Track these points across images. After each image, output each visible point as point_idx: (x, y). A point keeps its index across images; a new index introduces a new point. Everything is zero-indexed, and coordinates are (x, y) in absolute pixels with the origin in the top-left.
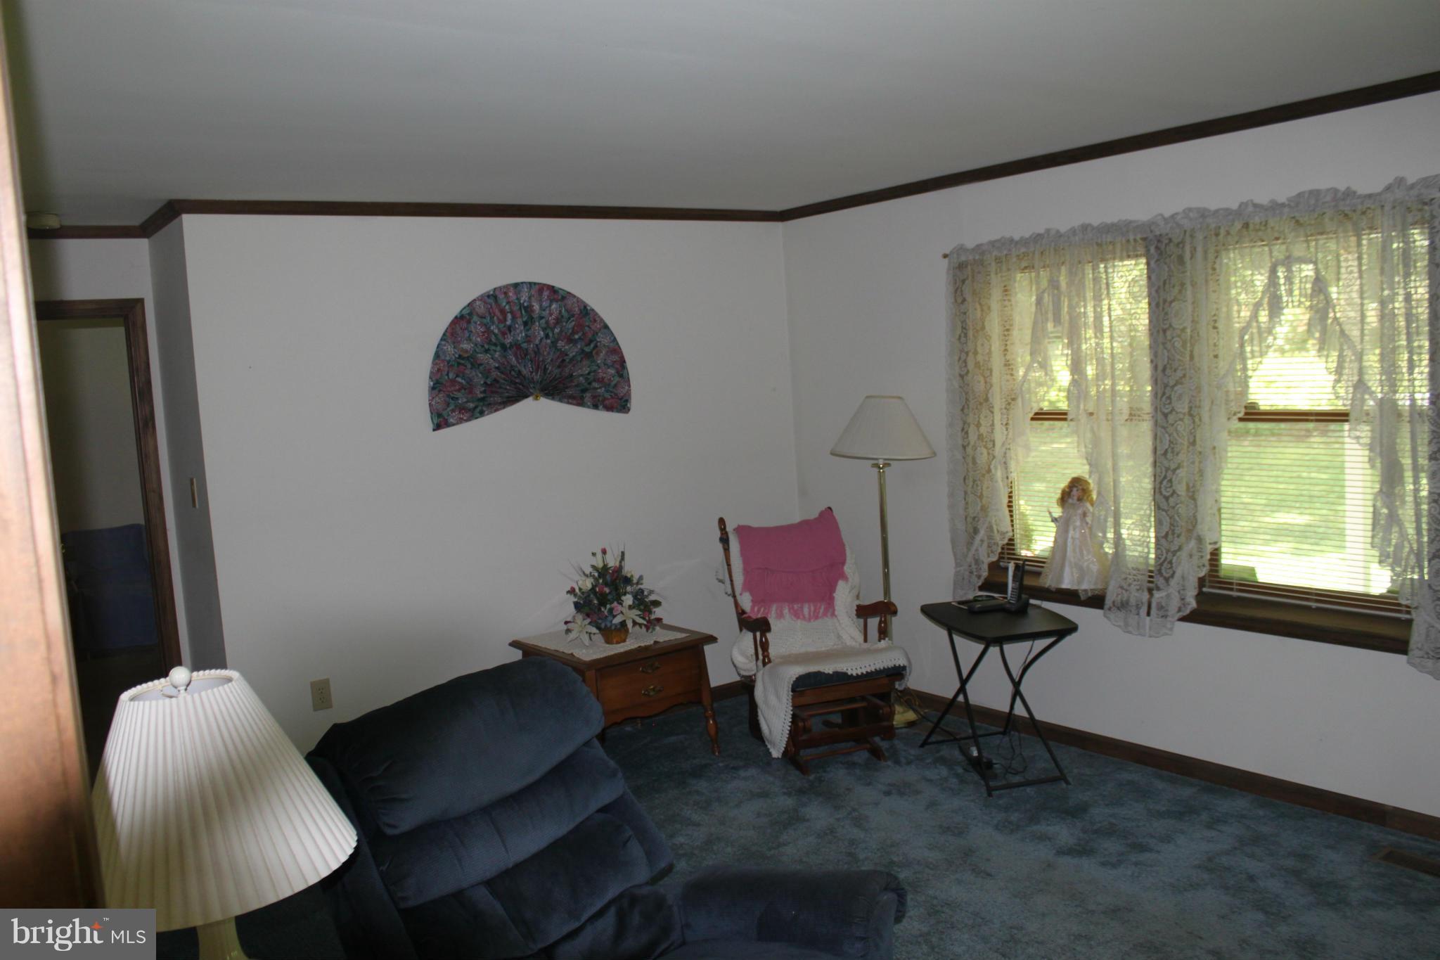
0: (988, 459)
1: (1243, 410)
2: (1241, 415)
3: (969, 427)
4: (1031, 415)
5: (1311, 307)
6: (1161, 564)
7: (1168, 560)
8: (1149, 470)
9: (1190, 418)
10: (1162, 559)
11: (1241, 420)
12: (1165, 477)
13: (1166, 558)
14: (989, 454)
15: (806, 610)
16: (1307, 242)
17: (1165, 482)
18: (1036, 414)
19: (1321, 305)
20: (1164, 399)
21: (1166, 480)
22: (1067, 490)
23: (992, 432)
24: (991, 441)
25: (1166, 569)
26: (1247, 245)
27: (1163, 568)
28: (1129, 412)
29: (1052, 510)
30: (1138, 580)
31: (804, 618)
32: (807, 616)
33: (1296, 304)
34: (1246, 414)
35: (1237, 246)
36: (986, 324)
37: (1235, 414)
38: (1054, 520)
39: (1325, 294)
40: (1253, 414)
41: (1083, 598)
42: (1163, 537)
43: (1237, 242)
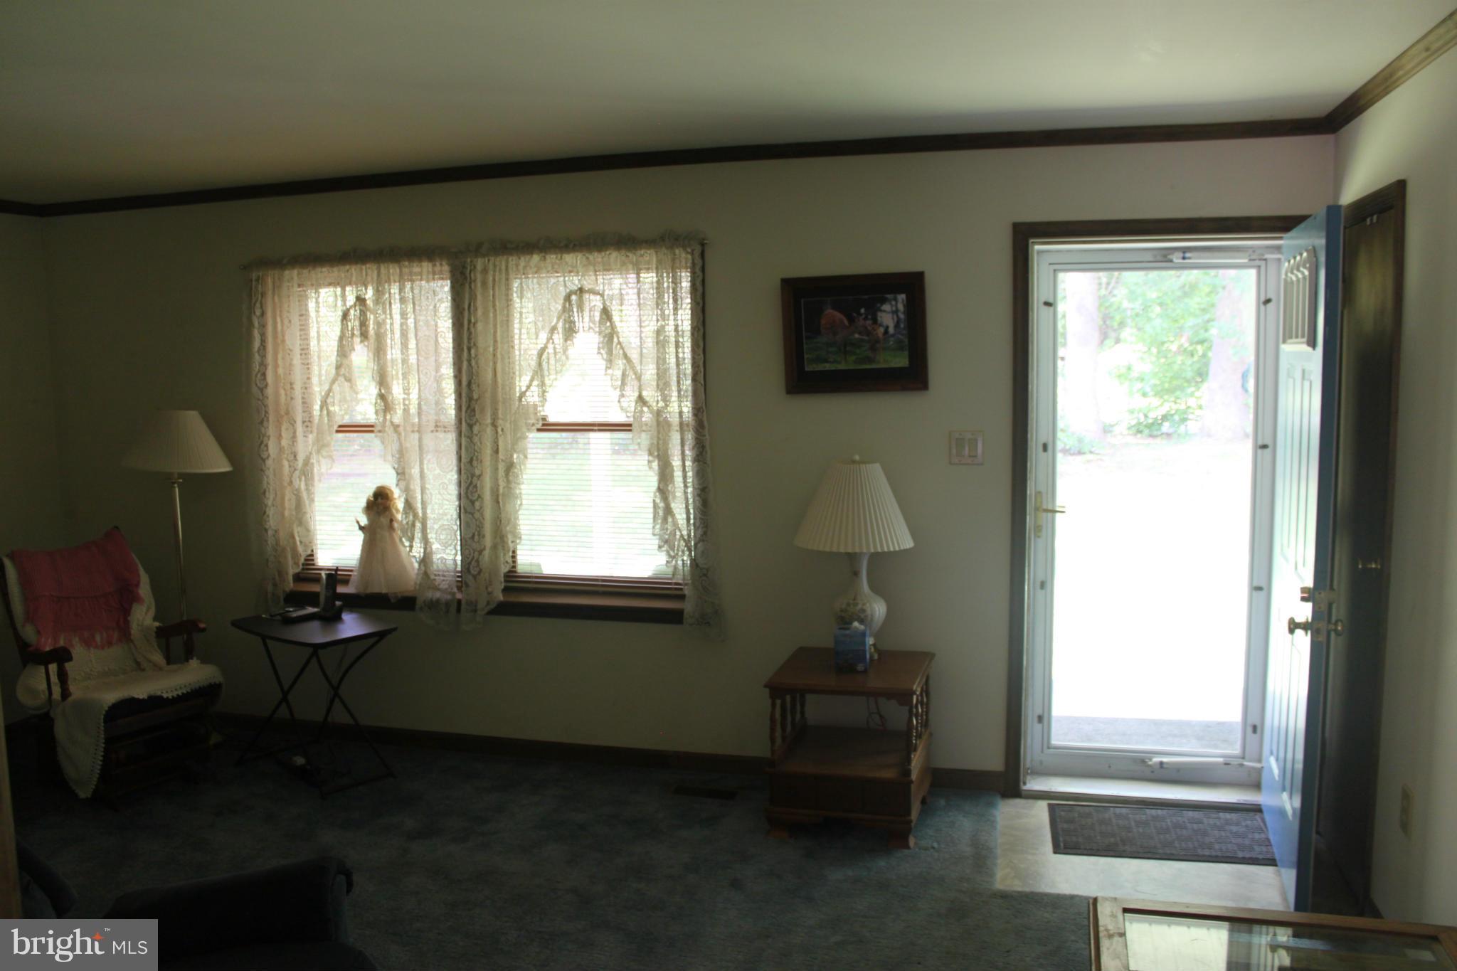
0: (290, 471)
1: (541, 423)
2: (539, 426)
3: (269, 439)
4: (335, 428)
5: (600, 333)
6: (470, 563)
7: (475, 558)
8: (454, 476)
9: (493, 428)
10: (470, 559)
11: (539, 430)
12: (471, 483)
13: (473, 557)
14: (290, 466)
15: (98, 638)
16: (596, 275)
17: (471, 488)
18: (340, 426)
19: (607, 332)
20: (469, 411)
21: (472, 486)
22: (372, 499)
23: (293, 445)
24: (292, 453)
25: (474, 567)
26: (544, 275)
27: (471, 567)
28: (434, 424)
29: (359, 519)
30: (447, 580)
31: (96, 647)
32: (99, 644)
33: (586, 329)
34: (544, 425)
35: (536, 276)
36: (286, 338)
37: (533, 425)
38: (361, 528)
39: (610, 322)
40: (547, 427)
41: (393, 601)
42: (470, 538)
43: (536, 273)
